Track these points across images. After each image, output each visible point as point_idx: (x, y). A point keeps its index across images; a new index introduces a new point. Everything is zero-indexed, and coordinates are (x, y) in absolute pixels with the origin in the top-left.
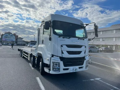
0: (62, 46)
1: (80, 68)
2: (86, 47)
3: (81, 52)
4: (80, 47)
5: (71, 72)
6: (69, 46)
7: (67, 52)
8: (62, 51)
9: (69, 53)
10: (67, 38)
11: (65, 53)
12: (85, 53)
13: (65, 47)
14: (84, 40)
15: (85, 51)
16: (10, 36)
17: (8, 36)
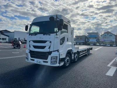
0: (30, 42)
2: (51, 42)
4: (44, 42)
6: (35, 42)
7: (33, 46)
8: (30, 45)
9: (35, 47)
11: (32, 47)
12: (49, 48)
13: (32, 42)
15: (50, 46)
16: (109, 36)
17: (107, 36)
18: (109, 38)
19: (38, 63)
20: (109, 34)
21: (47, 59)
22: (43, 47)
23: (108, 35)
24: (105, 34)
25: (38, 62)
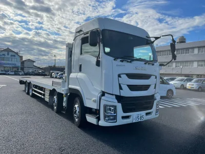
0: (119, 76)
1: (147, 114)
2: (156, 78)
3: (149, 86)
4: (147, 77)
5: (134, 121)
6: (131, 76)
7: (128, 86)
8: (120, 85)
9: (132, 88)
10: (128, 62)
11: (125, 88)
12: (155, 88)
13: (124, 77)
14: (153, 65)
15: (156, 84)
16: (9, 56)
17: (7, 56)
18: (10, 59)
19: (139, 121)
20: (11, 53)
21: (151, 108)
22: (146, 87)
23: (8, 54)
24: (3, 53)
25: (139, 117)
